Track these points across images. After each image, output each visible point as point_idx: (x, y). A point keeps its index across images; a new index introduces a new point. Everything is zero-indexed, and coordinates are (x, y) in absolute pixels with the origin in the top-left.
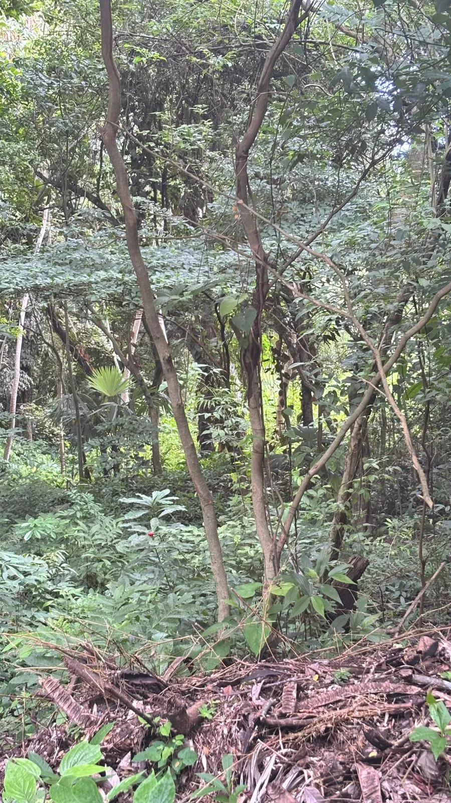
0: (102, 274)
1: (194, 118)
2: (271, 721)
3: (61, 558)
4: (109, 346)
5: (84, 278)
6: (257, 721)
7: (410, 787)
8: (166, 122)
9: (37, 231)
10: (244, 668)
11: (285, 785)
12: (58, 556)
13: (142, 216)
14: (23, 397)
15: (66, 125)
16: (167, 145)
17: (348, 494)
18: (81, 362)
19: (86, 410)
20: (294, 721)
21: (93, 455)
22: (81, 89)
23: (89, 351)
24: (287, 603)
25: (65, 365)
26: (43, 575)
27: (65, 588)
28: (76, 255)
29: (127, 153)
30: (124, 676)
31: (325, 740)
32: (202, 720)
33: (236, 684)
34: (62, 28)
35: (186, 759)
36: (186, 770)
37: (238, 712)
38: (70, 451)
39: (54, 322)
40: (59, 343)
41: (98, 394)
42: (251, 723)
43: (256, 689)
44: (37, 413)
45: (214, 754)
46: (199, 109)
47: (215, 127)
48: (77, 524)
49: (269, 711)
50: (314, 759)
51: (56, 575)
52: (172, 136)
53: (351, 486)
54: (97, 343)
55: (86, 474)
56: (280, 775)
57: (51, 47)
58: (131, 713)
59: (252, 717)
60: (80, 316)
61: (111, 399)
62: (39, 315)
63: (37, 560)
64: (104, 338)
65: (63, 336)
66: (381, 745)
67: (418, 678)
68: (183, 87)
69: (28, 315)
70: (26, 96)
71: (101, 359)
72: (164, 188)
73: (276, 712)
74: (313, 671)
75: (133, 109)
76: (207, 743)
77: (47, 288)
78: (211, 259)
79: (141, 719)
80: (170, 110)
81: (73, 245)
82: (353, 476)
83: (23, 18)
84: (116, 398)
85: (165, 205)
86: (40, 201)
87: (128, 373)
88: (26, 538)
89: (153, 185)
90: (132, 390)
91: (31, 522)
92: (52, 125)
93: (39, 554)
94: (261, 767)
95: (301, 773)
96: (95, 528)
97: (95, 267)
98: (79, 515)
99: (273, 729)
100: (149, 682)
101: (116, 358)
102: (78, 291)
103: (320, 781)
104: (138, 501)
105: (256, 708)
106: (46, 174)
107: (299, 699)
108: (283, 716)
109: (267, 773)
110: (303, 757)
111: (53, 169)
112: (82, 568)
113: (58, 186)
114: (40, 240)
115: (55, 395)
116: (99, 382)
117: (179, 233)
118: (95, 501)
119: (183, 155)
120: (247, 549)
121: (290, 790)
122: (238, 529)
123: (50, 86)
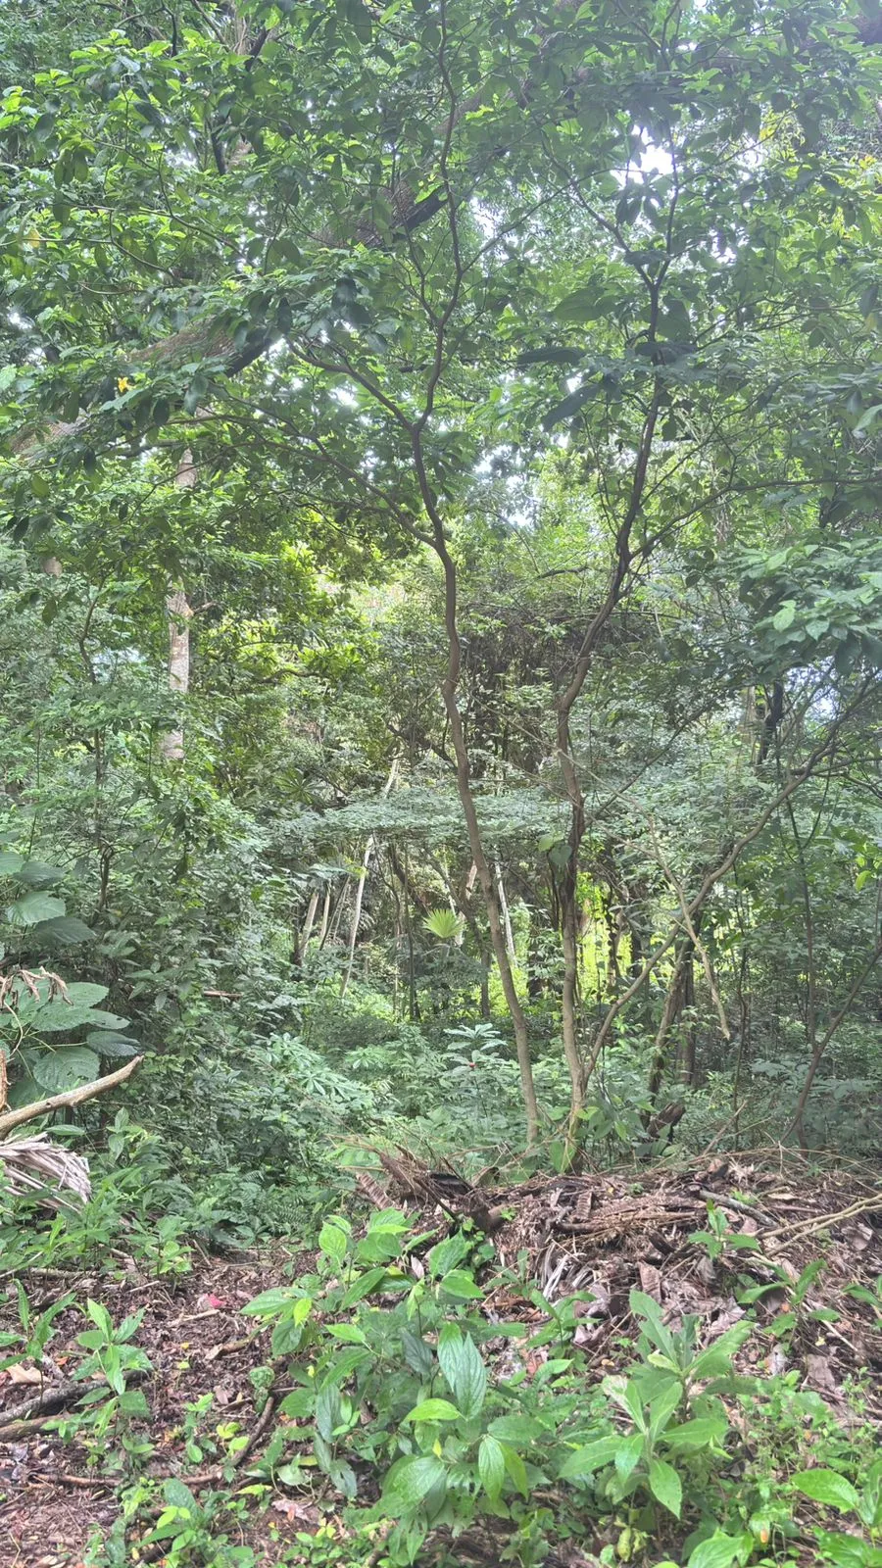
0: (441, 818)
1: (535, 680)
2: (566, 1225)
3: (387, 1088)
4: (446, 890)
5: (425, 822)
6: (554, 1225)
7: (688, 1289)
8: (511, 683)
9: (386, 779)
10: (544, 1178)
11: (575, 1284)
12: (383, 1085)
13: (483, 767)
14: (363, 936)
15: (417, 683)
16: (510, 705)
17: (666, 1040)
18: (418, 904)
19: (420, 950)
20: (587, 1226)
21: (423, 995)
22: (433, 651)
23: (427, 894)
24: (591, 1126)
25: (403, 909)
26: (369, 1102)
27: (388, 1117)
28: (419, 800)
29: (472, 710)
30: (434, 1176)
31: (615, 1246)
32: (505, 1221)
33: (536, 1193)
34: (419, 596)
35: (484, 1254)
36: (485, 1265)
37: (536, 1217)
38: (402, 989)
39: (395, 864)
40: (398, 885)
41: (432, 935)
42: (548, 1226)
43: (554, 1197)
44: (375, 952)
45: (511, 1253)
46: (540, 672)
47: (554, 689)
48: (403, 1056)
49: (565, 1217)
50: (604, 1262)
51: (381, 1103)
52: (513, 696)
53: (669, 1031)
54: (436, 888)
55: (416, 1012)
56: (570, 1275)
57: (408, 613)
58: (439, 1209)
59: (548, 1221)
60: (422, 860)
61: (444, 940)
62: (382, 859)
63: (364, 1087)
64: (442, 882)
65: (402, 878)
66: (665, 1249)
67: (705, 1193)
68: (527, 651)
69: (371, 857)
70: (383, 656)
71: (437, 902)
72: (505, 743)
73: (571, 1219)
74: (608, 1184)
75: (480, 670)
76: (507, 1243)
77: (389, 830)
78: (544, 808)
79: (446, 1214)
80: (515, 672)
81: (416, 791)
82: (671, 1021)
83: (385, 586)
84: (450, 940)
85: (505, 757)
86: (389, 752)
87: (462, 917)
88: (355, 1066)
89: (495, 740)
90: (465, 933)
91: (360, 1051)
92: (404, 683)
93: (367, 1083)
94: (554, 1266)
95: (590, 1273)
96: (421, 1061)
97: (435, 812)
98: (406, 1046)
99: (569, 1233)
100: (456, 1183)
101: (452, 902)
102: (418, 834)
103: (607, 1281)
104: (461, 1032)
105: (553, 1214)
106: (396, 727)
107: (593, 1207)
108: (577, 1221)
109: (558, 1272)
110: (593, 1259)
111: (402, 723)
112: (407, 1099)
113: (406, 737)
114: (388, 787)
115: (393, 936)
116: (433, 924)
117: (519, 784)
118: (422, 1034)
119: (524, 712)
120: (564, 1086)
121: (578, 1288)
122: (557, 1065)
123: (405, 647)
